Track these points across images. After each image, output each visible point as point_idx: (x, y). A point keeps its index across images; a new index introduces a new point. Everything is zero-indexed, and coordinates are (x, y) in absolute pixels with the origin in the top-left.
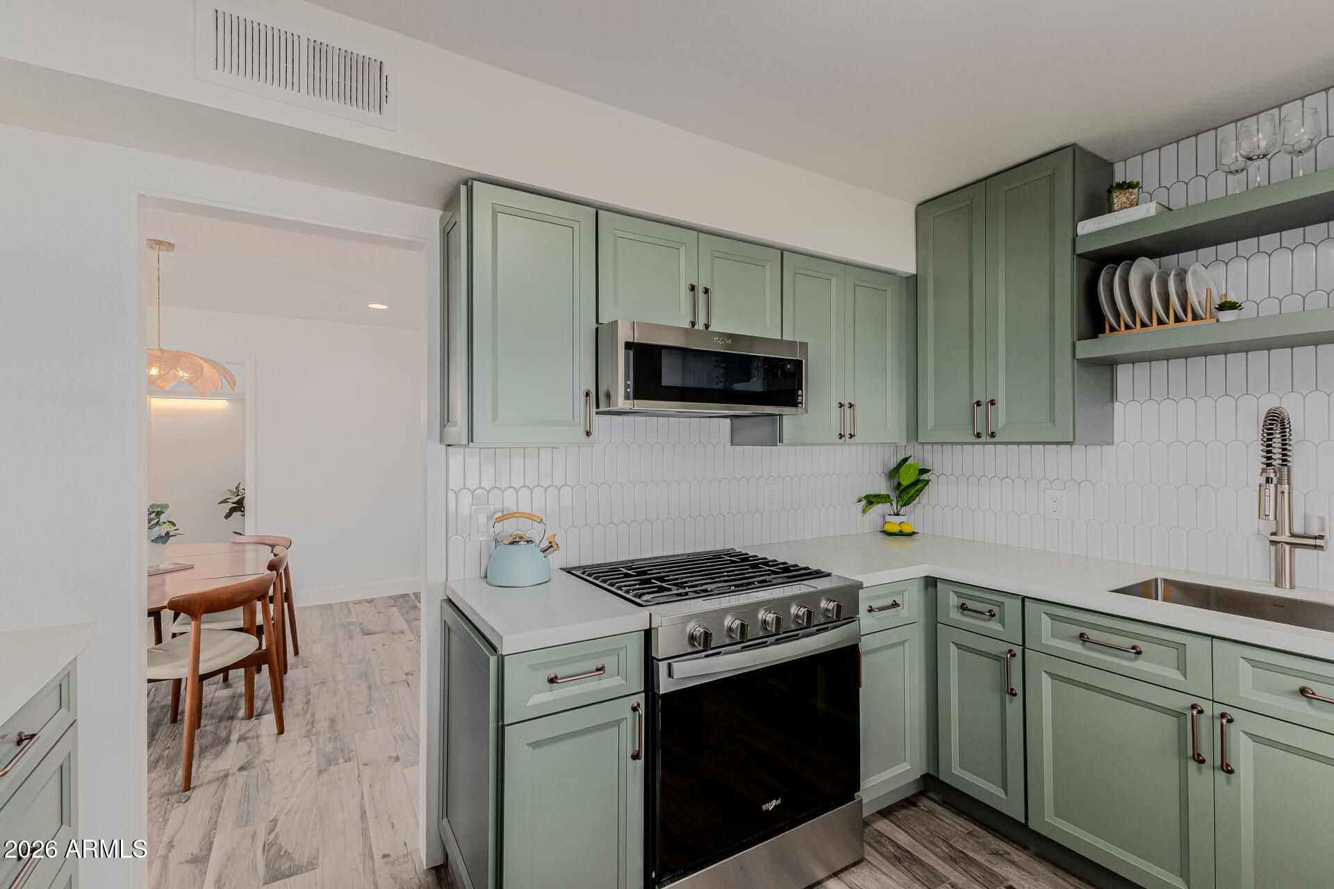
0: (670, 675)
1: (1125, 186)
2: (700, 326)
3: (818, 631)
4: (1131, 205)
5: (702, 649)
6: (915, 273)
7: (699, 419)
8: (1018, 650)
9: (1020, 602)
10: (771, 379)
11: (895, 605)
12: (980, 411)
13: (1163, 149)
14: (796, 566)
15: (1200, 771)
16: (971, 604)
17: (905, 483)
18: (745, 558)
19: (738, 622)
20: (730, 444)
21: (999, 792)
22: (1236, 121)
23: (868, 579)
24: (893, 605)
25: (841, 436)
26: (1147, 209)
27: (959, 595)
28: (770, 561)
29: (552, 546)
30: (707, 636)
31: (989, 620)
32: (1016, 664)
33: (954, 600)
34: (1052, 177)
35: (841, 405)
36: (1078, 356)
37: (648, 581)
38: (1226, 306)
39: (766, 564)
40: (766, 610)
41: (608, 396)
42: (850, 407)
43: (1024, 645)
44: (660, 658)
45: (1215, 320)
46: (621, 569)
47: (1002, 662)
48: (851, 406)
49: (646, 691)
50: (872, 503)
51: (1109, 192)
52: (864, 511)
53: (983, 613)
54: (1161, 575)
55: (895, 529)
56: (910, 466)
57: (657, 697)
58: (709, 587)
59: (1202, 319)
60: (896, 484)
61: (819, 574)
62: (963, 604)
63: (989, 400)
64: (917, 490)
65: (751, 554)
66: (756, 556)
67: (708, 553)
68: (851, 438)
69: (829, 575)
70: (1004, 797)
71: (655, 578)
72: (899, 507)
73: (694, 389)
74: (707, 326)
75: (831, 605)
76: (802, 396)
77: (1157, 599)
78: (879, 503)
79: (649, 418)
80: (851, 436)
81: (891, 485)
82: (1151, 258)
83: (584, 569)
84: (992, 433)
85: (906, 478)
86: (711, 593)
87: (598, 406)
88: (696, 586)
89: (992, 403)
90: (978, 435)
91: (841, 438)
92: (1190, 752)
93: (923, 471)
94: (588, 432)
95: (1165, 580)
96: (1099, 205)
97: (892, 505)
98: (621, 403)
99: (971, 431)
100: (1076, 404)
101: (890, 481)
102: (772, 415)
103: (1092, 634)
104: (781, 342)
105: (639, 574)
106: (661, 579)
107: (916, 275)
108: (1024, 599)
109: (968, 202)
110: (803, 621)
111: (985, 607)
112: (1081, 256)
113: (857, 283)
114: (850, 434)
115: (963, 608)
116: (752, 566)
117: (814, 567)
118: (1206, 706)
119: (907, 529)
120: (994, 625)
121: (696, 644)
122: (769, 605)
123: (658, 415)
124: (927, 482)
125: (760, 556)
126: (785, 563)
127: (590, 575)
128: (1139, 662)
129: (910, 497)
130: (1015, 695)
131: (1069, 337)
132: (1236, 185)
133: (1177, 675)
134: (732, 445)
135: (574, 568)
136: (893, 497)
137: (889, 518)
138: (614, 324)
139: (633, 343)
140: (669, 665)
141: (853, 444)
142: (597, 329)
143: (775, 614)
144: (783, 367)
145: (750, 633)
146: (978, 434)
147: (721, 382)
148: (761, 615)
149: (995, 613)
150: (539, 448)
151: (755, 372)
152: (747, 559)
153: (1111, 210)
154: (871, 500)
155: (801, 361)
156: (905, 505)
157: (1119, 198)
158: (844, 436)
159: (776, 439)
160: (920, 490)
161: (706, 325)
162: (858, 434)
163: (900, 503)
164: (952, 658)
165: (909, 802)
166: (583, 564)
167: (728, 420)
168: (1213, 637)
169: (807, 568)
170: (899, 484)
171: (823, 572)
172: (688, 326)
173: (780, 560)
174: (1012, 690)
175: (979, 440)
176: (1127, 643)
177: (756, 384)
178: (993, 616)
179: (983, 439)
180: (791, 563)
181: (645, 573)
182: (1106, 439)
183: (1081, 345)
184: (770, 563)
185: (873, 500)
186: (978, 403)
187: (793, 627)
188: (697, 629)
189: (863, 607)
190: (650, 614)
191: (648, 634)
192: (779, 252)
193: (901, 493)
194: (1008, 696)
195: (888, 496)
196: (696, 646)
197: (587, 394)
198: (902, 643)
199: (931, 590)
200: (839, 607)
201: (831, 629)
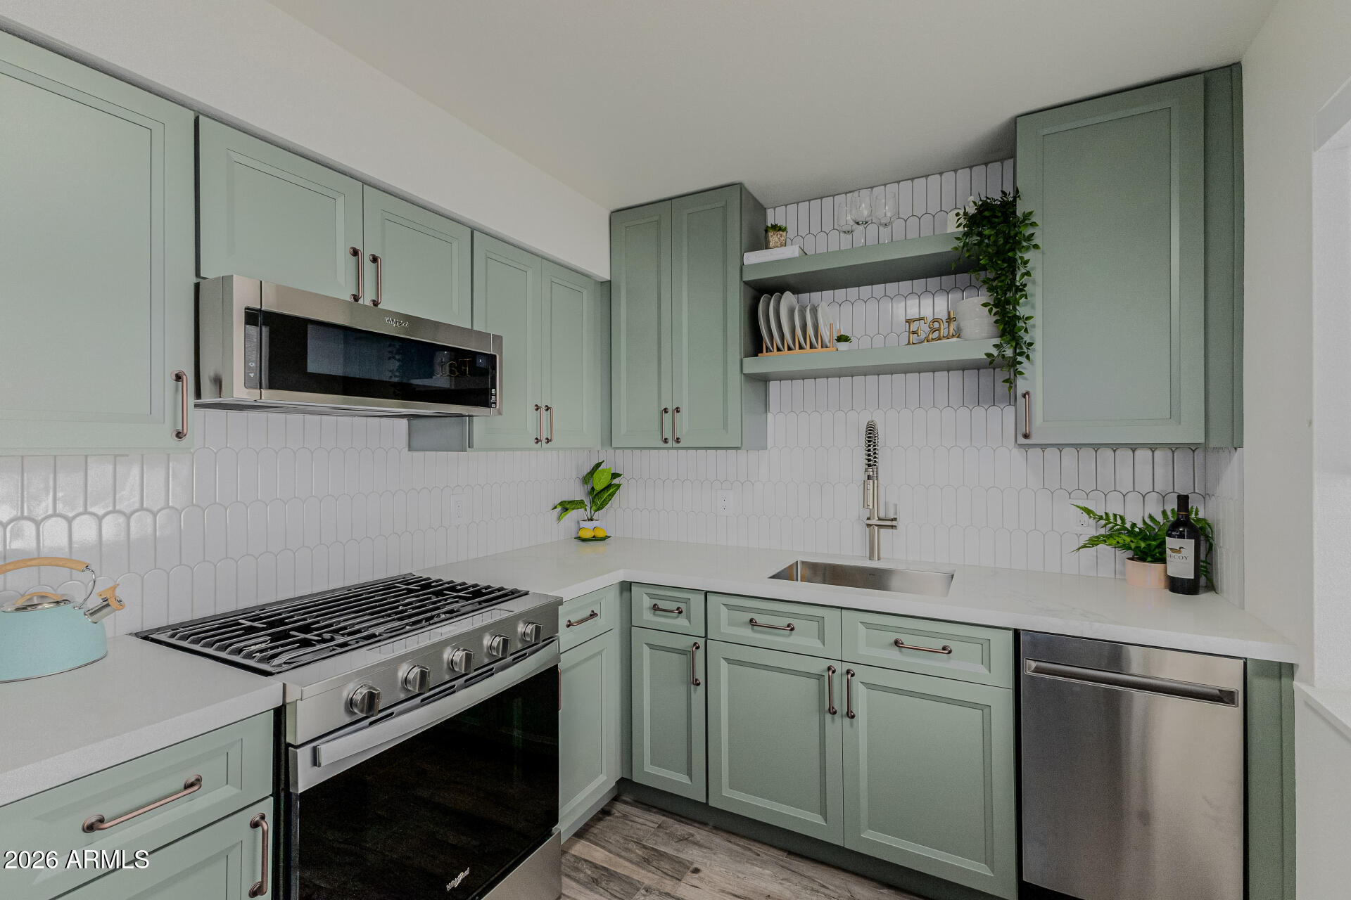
0: (315, 762)
1: (776, 228)
2: (366, 300)
3: (516, 661)
4: (781, 246)
5: (364, 715)
6: (609, 279)
7: (365, 418)
8: (701, 642)
9: (703, 597)
10: (457, 376)
11: (593, 615)
12: (667, 417)
13: (800, 204)
14: (489, 587)
15: (833, 720)
16: (662, 604)
17: (598, 488)
18: (426, 585)
19: (417, 670)
20: (407, 449)
21: (684, 779)
22: (846, 193)
23: (566, 593)
24: (591, 615)
25: (538, 441)
26: (791, 251)
27: (651, 596)
28: (457, 585)
29: (108, 605)
30: (372, 698)
31: (678, 617)
32: (700, 654)
33: (647, 602)
34: (725, 208)
35: (537, 408)
36: (746, 371)
37: (286, 635)
38: (842, 339)
39: (453, 589)
40: (454, 648)
41: (218, 382)
42: (547, 410)
43: (706, 636)
44: (299, 743)
45: (835, 349)
46: (241, 621)
47: (688, 656)
48: (548, 408)
49: (276, 794)
50: (567, 510)
51: (766, 231)
52: (559, 519)
53: (672, 611)
54: (800, 559)
55: (589, 535)
56: (603, 471)
57: (293, 797)
58: (377, 631)
59: (827, 347)
60: (590, 488)
61: (514, 594)
62: (655, 605)
63: (674, 407)
64: (610, 495)
65: (434, 577)
66: (440, 580)
67: (377, 582)
68: (548, 442)
69: (526, 593)
70: (690, 783)
71: (297, 629)
72: (593, 512)
73: (359, 379)
74: (376, 303)
75: (530, 628)
76: (496, 395)
77: (797, 580)
78: (573, 509)
79: (289, 416)
80: (548, 441)
81: (582, 490)
82: (794, 293)
83: (174, 629)
84: (678, 439)
85: (600, 482)
86: (380, 638)
87: (198, 394)
88: (359, 631)
89: (678, 410)
90: (666, 441)
91: (537, 442)
92: (827, 707)
93: (615, 476)
94: (179, 433)
95: (803, 563)
96: (759, 241)
97: (586, 510)
98: (239, 391)
99: (660, 436)
100: (743, 414)
101: (583, 486)
102: (461, 416)
103: (760, 619)
104: (470, 332)
105: (271, 625)
106: (306, 629)
107: (610, 281)
108: (706, 593)
109: (656, 218)
110: (498, 653)
111: (673, 606)
112: (746, 283)
113: (554, 279)
114: (547, 439)
115: (655, 608)
116: (437, 594)
117: (509, 587)
118: (836, 665)
119: (600, 534)
120: (681, 622)
121: (356, 711)
122: (456, 642)
123: (304, 413)
124: (618, 486)
125: (446, 579)
126: (476, 585)
127: (184, 638)
128: (792, 637)
129: (603, 502)
130: (698, 684)
131: (738, 354)
132: (846, 242)
133: (818, 644)
134: (409, 450)
135: (158, 630)
136: (587, 502)
137: (583, 524)
138: (226, 281)
139: (260, 310)
140: (315, 750)
141: (552, 449)
142: (197, 286)
143: (464, 650)
144: (474, 361)
145: (432, 680)
146: (666, 439)
147: (396, 376)
148: (447, 654)
149: (683, 610)
150: (86, 457)
151: (438, 368)
152: (429, 586)
153: (767, 247)
154: (565, 506)
155: (495, 356)
156: (598, 509)
157: (774, 238)
158: (541, 441)
159: (466, 444)
160: (612, 495)
161: (374, 301)
162: (555, 438)
163: (594, 508)
164: (645, 659)
165: (605, 812)
166: (174, 620)
167: (405, 421)
168: (842, 608)
169: (501, 589)
170: (593, 489)
171: (519, 591)
172: (349, 298)
173: (470, 582)
174: (696, 680)
175: (666, 445)
176: (783, 622)
177: (441, 380)
178: (680, 612)
179: (669, 445)
180: (483, 584)
181: (282, 622)
182: (761, 444)
183: (747, 361)
184: (459, 587)
185: (568, 506)
186: (666, 410)
187: (486, 661)
188: (359, 691)
189: (562, 623)
190: (284, 685)
191: (280, 714)
192: (469, 230)
193: (594, 498)
194: (693, 687)
195: (582, 502)
196: (356, 713)
197: (178, 378)
198: (600, 653)
199: (626, 594)
200: (538, 630)
201: (529, 655)
